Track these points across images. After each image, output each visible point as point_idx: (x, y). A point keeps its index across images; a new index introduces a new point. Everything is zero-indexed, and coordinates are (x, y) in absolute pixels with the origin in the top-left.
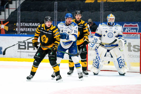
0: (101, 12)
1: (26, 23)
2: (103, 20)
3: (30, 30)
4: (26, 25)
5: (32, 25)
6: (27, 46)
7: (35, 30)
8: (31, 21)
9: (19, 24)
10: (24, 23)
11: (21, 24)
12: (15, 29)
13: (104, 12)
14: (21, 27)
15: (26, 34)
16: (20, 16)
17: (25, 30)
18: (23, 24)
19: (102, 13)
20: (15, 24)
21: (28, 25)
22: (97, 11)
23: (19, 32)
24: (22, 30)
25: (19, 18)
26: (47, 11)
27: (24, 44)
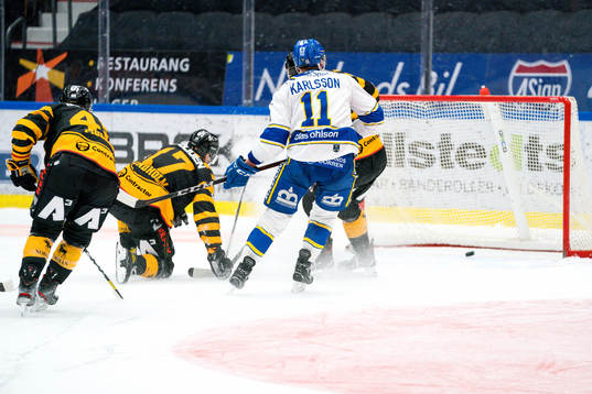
0: (423, 15)
1: (135, 60)
2: (434, 45)
3: (149, 85)
4: (135, 65)
5: (158, 65)
6: (135, 148)
7: (170, 87)
8: (151, 49)
9: (105, 61)
10: (127, 60)
11: (114, 61)
12: (94, 84)
13: (435, 14)
14: (114, 74)
15: (134, 102)
16: (108, 30)
17: (131, 88)
18: (123, 63)
19: (428, 20)
20: (91, 63)
21: (144, 66)
22: (410, 11)
23: (107, 96)
24: (120, 85)
25: (104, 39)
26: (213, 10)
27: (124, 142)
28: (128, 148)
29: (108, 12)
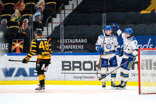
3: (75, 47)
4: (71, 41)
5: (78, 41)
6: (72, 66)
7: (81, 47)
8: (76, 36)
9: (62, 40)
10: (69, 40)
11: (65, 40)
12: (59, 47)
14: (65, 44)
15: (71, 52)
16: (63, 32)
17: (70, 48)
18: (67, 41)
20: (58, 41)
21: (74, 42)
22: (153, 23)
23: (63, 51)
24: (67, 47)
25: (62, 34)
26: (94, 25)
28: (69, 66)
29: (63, 26)
